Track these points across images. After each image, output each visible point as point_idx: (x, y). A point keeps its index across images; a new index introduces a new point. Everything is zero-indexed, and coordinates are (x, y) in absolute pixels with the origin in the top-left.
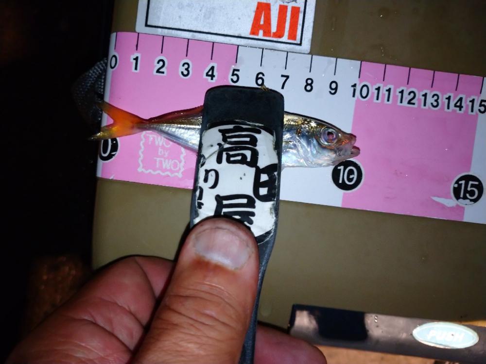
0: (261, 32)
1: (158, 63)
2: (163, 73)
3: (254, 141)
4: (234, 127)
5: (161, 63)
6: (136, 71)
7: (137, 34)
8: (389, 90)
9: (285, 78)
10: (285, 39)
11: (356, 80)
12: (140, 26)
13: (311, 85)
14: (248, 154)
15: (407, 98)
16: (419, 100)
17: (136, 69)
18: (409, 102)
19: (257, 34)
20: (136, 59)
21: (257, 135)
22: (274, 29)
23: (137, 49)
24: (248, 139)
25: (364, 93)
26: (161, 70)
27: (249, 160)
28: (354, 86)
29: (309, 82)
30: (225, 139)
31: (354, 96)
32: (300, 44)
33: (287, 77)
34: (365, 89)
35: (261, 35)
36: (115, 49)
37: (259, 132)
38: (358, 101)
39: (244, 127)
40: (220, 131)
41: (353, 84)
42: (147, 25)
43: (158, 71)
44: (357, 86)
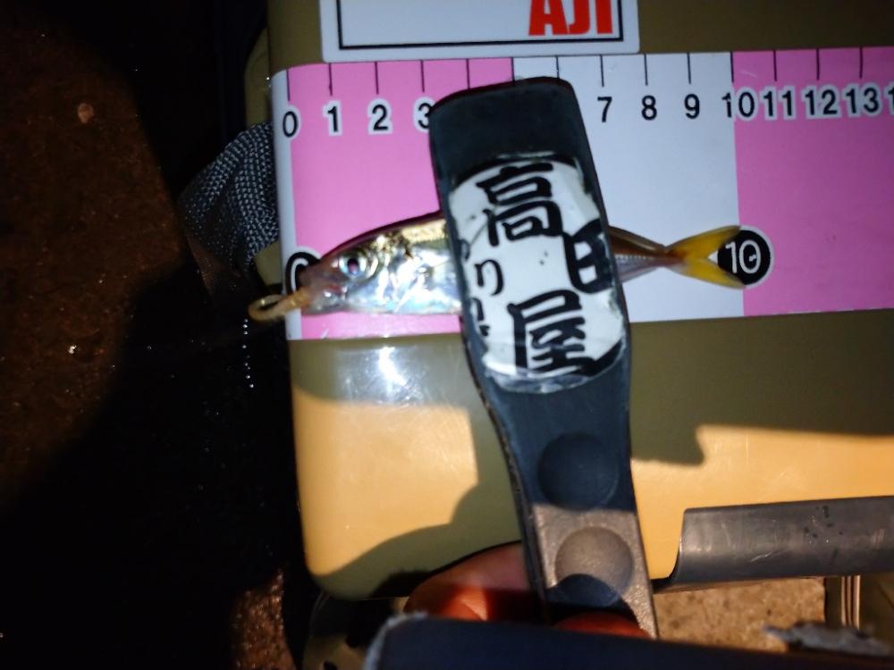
0: (548, 28)
1: (374, 111)
2: (385, 128)
3: (545, 187)
4: (502, 171)
5: (380, 112)
6: (336, 134)
7: (326, 66)
8: (788, 96)
9: (605, 103)
10: (592, 32)
11: (728, 87)
12: (330, 51)
13: (652, 107)
14: (541, 214)
15: (822, 105)
16: (843, 104)
17: (335, 128)
18: (826, 111)
19: (542, 32)
20: (333, 111)
21: (548, 176)
22: (570, 18)
23: (331, 93)
24: (532, 187)
25: (747, 108)
26: (382, 124)
27: (546, 224)
28: (728, 97)
29: (649, 102)
30: (492, 198)
31: (729, 114)
32: (621, 39)
33: (609, 99)
34: (746, 100)
35: (549, 32)
36: (289, 99)
37: (549, 168)
38: (738, 124)
39: (519, 165)
40: (479, 185)
41: (725, 95)
42: (342, 47)
43: (377, 127)
44: (732, 96)
